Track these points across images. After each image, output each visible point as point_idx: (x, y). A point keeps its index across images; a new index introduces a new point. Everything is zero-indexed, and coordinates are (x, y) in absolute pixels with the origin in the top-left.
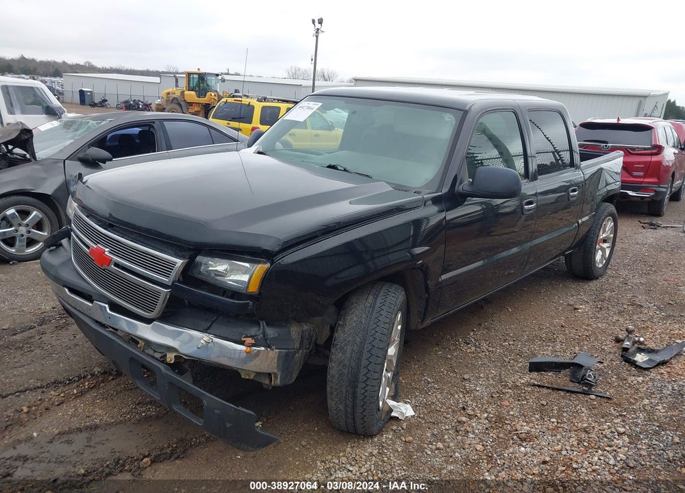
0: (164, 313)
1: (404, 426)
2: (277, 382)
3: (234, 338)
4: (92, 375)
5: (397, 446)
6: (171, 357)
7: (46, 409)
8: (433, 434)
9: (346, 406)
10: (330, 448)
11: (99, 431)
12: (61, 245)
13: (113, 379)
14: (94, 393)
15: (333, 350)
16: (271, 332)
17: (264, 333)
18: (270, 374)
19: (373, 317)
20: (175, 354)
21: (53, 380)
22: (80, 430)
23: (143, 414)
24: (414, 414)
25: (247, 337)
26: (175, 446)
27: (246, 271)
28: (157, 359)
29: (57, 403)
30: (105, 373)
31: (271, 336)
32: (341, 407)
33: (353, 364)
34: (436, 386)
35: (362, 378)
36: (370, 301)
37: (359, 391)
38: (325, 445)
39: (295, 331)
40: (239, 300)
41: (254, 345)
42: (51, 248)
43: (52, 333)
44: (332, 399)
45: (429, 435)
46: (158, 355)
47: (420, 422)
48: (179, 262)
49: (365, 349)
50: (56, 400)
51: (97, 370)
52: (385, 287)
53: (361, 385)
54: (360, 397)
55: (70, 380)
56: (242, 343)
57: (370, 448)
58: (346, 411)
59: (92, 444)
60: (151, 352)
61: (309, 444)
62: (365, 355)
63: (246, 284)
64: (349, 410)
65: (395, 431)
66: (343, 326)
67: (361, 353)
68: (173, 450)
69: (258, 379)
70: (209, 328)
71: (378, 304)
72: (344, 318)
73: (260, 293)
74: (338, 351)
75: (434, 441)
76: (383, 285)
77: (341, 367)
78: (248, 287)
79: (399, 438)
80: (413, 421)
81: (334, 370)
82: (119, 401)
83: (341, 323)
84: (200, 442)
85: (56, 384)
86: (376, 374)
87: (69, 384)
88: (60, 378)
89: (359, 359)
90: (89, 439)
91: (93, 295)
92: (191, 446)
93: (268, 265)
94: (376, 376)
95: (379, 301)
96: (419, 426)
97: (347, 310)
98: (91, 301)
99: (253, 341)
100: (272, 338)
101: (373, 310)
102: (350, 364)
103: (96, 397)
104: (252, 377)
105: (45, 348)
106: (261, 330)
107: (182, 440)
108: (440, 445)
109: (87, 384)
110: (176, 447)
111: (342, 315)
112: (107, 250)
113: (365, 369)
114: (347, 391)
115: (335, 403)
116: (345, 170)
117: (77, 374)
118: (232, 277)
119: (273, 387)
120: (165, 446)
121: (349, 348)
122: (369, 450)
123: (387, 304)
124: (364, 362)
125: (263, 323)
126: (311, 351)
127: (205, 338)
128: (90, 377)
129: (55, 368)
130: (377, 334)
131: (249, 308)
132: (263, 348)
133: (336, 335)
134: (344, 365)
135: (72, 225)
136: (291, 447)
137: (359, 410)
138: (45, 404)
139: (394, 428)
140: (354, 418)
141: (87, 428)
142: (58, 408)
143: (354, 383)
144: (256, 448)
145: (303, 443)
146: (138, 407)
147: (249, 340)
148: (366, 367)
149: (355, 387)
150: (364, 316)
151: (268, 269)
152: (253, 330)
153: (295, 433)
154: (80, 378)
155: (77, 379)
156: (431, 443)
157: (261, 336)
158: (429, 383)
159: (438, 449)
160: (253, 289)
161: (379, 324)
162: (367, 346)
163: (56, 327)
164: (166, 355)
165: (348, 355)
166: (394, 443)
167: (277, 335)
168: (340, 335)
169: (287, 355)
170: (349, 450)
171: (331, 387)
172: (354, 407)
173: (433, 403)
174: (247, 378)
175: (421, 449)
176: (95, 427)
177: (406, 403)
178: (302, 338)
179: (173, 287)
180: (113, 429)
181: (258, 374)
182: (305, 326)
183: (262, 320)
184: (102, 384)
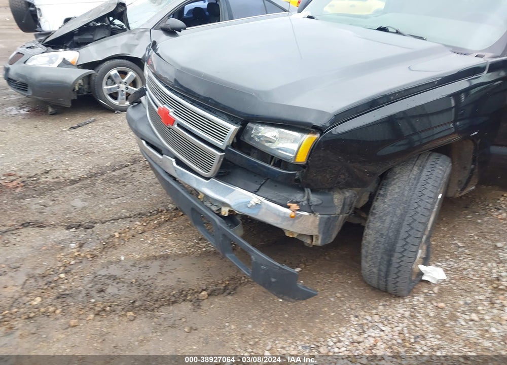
0: (218, 173)
1: (436, 289)
2: (318, 242)
3: (280, 202)
4: (167, 210)
5: (428, 311)
6: (225, 211)
7: (133, 236)
8: (466, 303)
9: (380, 270)
10: (363, 303)
11: (170, 261)
12: (140, 102)
13: (182, 215)
14: (167, 226)
15: (371, 218)
16: (315, 199)
17: (308, 200)
18: (312, 237)
19: (417, 190)
20: (229, 209)
21: (138, 212)
22: (155, 258)
23: (204, 249)
24: (446, 278)
25: (292, 202)
26: (227, 282)
27: (295, 141)
28: (213, 211)
29: (140, 232)
30: (176, 209)
31: (315, 203)
32: (375, 270)
33: (391, 234)
34: (467, 251)
35: (398, 248)
36: (415, 172)
37: (395, 260)
38: (357, 299)
39: (337, 198)
40: (286, 170)
41: (298, 210)
42: (134, 104)
43: (140, 171)
44: (366, 262)
45: (461, 302)
46: (214, 208)
47: (452, 288)
48: (233, 128)
49: (405, 222)
50: (140, 229)
51: (170, 206)
52: (432, 158)
53: (397, 255)
54: (395, 265)
55: (150, 213)
56: (288, 207)
57: (401, 309)
58: (379, 275)
59: (163, 271)
60: (209, 205)
61: (343, 296)
62: (405, 228)
63: (295, 153)
64: (382, 274)
65: (425, 293)
66: (383, 196)
67: (400, 224)
68: (226, 286)
69: (301, 238)
70: (258, 190)
71: (423, 177)
72: (385, 188)
73: (307, 163)
74: (376, 220)
75: (468, 311)
76: (430, 155)
77: (377, 235)
78: (295, 157)
79: (430, 301)
80: (444, 285)
81: (370, 236)
82: (186, 235)
83: (382, 192)
84: (248, 282)
85: (140, 215)
86: (414, 247)
87: (150, 216)
88: (144, 210)
89: (398, 231)
90: (162, 267)
91: (162, 149)
92: (241, 284)
93: (317, 136)
94: (414, 248)
95: (425, 173)
96: (450, 292)
97: (389, 180)
98: (162, 154)
99: (298, 207)
100: (316, 205)
101: (418, 183)
102: (388, 234)
103: (169, 229)
104: (295, 236)
105: (135, 184)
106: (306, 197)
107: (233, 278)
108: (474, 316)
109: (163, 217)
110: (228, 284)
111: (383, 185)
112: (171, 110)
113: (403, 241)
114: (382, 258)
115: (369, 265)
116: (397, 32)
117: (156, 208)
118: (280, 145)
119: (314, 246)
120: (220, 282)
121: (388, 219)
122: (401, 311)
123: (433, 177)
124: (403, 234)
125: (308, 191)
126: (350, 215)
127: (254, 199)
128: (165, 211)
129: (141, 202)
130: (419, 208)
131: (296, 177)
132: (306, 214)
133: (375, 204)
134: (382, 234)
135: (147, 85)
136: (326, 297)
137: (392, 276)
138: (132, 232)
139: (426, 291)
140: (386, 281)
141: (161, 256)
142: (141, 235)
143: (390, 252)
144: (297, 300)
145: (338, 295)
146: (200, 242)
147: (294, 206)
148: (405, 239)
149: (391, 256)
150: (407, 188)
151: (317, 140)
152: (298, 196)
153: (331, 282)
154: (158, 212)
155: (155, 212)
156: (464, 313)
157: (306, 202)
158: (459, 247)
159: (472, 320)
160: (302, 158)
161: (424, 197)
162: (408, 219)
163: (144, 167)
164: (220, 209)
165: (386, 225)
166: (425, 307)
167: (320, 202)
168: (380, 205)
169: (329, 219)
170: (381, 308)
171: (367, 252)
172: (387, 272)
173: (465, 269)
174: (291, 236)
175: (453, 318)
176: (166, 257)
177: (437, 266)
178: (344, 204)
179: (226, 151)
180: (180, 260)
181: (301, 235)
182: (347, 193)
183: (307, 187)
184: (174, 219)
